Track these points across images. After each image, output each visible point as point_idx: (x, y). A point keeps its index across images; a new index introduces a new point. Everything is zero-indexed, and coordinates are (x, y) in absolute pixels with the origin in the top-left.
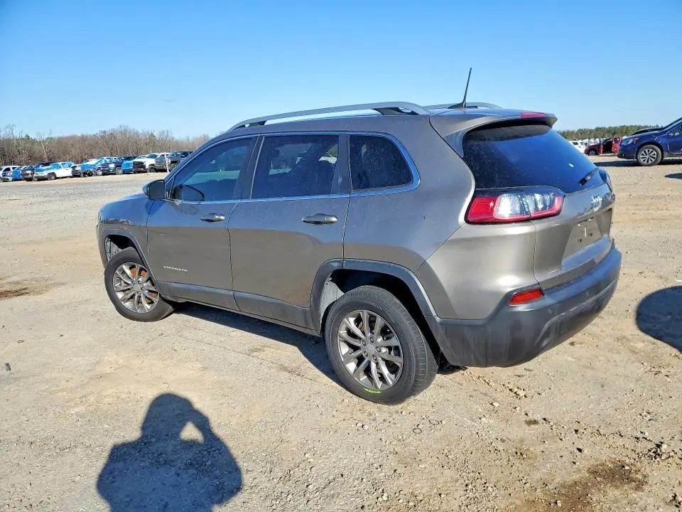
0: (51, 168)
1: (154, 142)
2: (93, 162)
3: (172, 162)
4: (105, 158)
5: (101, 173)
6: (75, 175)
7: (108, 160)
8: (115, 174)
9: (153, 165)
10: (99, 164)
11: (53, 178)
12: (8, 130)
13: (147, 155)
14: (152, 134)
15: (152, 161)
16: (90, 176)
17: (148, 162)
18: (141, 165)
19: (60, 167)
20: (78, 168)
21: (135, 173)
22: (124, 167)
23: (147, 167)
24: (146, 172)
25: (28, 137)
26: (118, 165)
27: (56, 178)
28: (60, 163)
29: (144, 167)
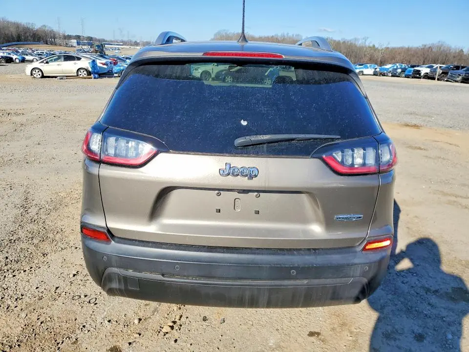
0: (362, 68)
1: (461, 56)
2: (388, 66)
3: (443, 73)
4: (398, 64)
5: (390, 75)
6: (375, 74)
7: (399, 66)
8: (399, 77)
9: (427, 73)
10: (392, 68)
11: (361, 74)
12: (363, 41)
13: (427, 66)
14: (462, 50)
15: (428, 70)
16: (383, 75)
17: (424, 70)
18: (418, 72)
19: (368, 68)
20: (378, 70)
21: (412, 78)
22: (406, 73)
23: (422, 74)
24: (420, 78)
25: (374, 46)
26: (404, 70)
27: (363, 75)
28: (368, 65)
29: (420, 74)
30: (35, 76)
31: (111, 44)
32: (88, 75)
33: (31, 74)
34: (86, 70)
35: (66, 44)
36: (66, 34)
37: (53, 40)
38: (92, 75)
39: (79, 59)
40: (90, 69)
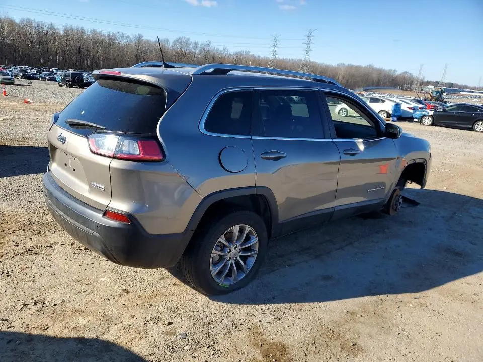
30: (341, 114)
31: (473, 92)
32: (387, 117)
33: (339, 113)
34: (387, 112)
35: (422, 90)
36: (426, 80)
37: (409, 86)
38: (391, 118)
39: (383, 101)
40: (391, 112)
